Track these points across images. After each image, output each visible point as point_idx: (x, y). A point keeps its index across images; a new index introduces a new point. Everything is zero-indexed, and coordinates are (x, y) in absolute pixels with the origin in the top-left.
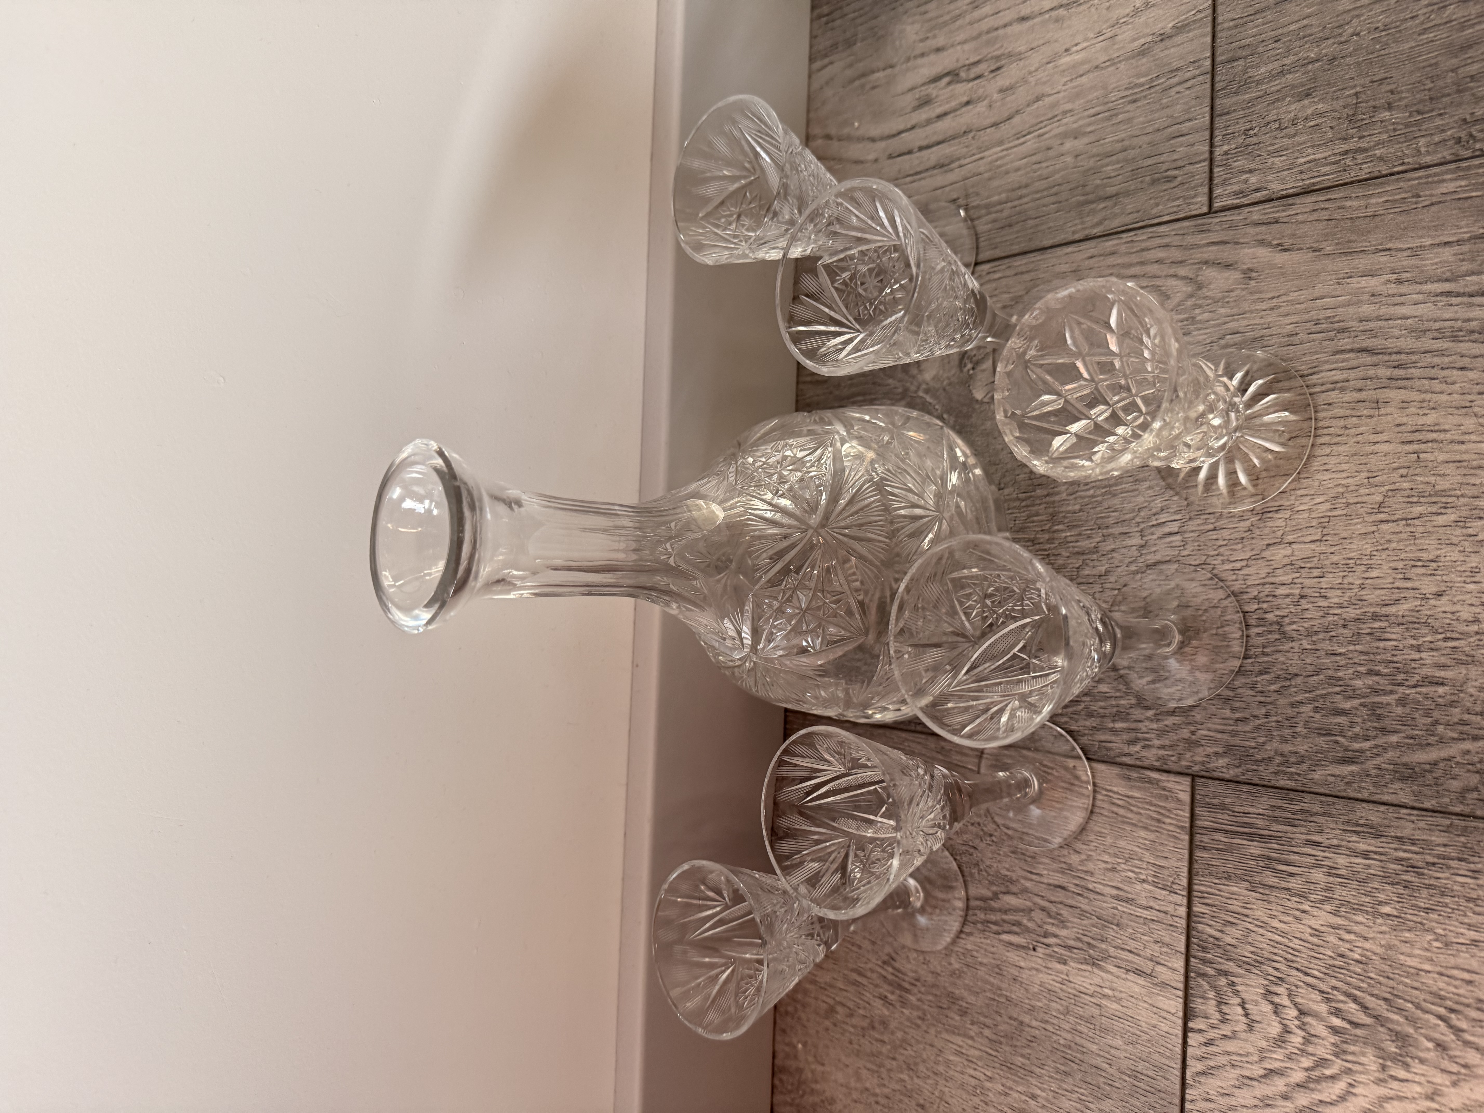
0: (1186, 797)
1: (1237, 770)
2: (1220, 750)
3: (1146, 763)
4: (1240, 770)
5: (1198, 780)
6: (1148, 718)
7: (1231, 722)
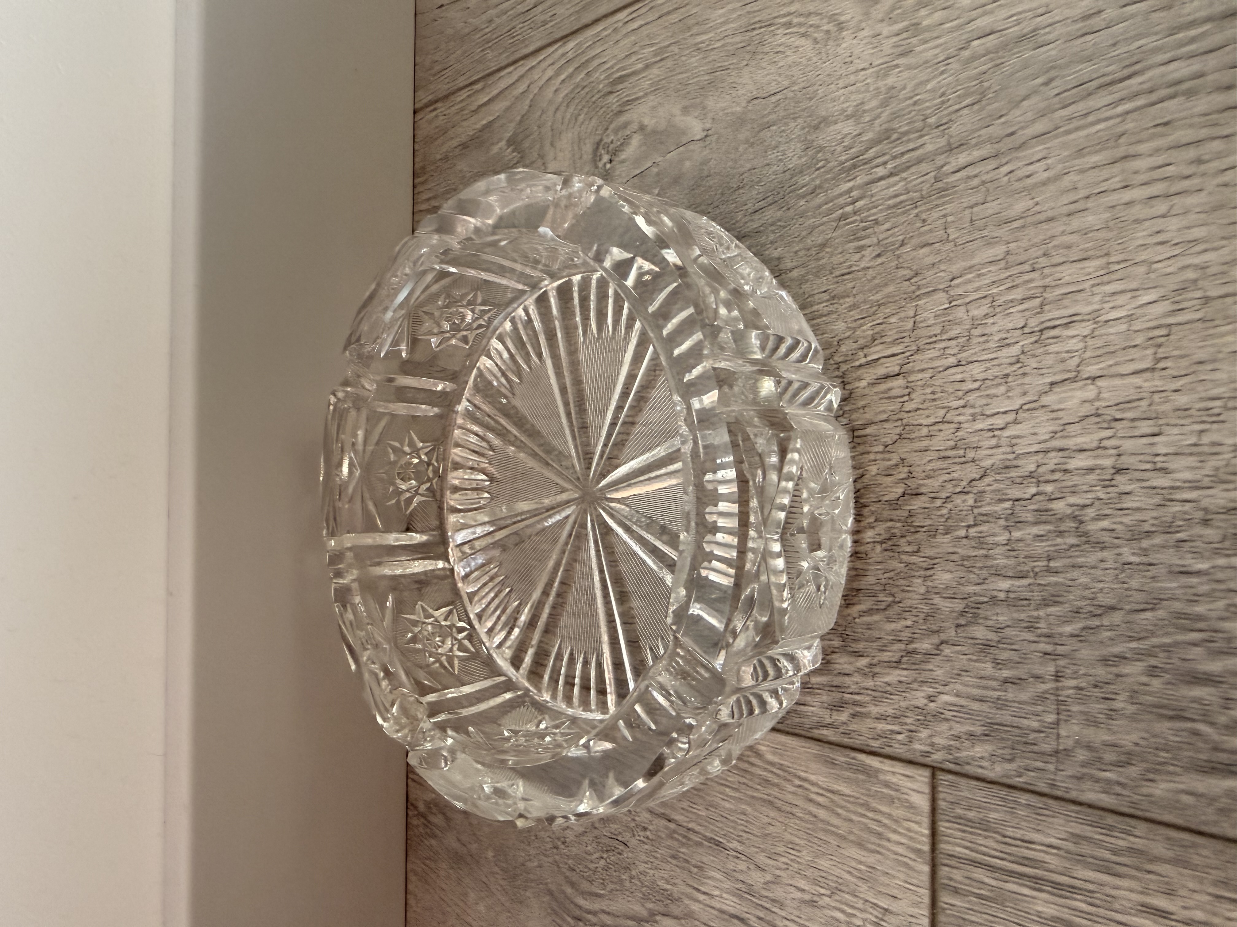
0: (922, 802)
1: (1008, 766)
2: (978, 730)
3: (857, 742)
4: (1013, 766)
5: (941, 776)
6: (859, 670)
7: (994, 684)
